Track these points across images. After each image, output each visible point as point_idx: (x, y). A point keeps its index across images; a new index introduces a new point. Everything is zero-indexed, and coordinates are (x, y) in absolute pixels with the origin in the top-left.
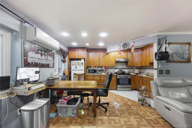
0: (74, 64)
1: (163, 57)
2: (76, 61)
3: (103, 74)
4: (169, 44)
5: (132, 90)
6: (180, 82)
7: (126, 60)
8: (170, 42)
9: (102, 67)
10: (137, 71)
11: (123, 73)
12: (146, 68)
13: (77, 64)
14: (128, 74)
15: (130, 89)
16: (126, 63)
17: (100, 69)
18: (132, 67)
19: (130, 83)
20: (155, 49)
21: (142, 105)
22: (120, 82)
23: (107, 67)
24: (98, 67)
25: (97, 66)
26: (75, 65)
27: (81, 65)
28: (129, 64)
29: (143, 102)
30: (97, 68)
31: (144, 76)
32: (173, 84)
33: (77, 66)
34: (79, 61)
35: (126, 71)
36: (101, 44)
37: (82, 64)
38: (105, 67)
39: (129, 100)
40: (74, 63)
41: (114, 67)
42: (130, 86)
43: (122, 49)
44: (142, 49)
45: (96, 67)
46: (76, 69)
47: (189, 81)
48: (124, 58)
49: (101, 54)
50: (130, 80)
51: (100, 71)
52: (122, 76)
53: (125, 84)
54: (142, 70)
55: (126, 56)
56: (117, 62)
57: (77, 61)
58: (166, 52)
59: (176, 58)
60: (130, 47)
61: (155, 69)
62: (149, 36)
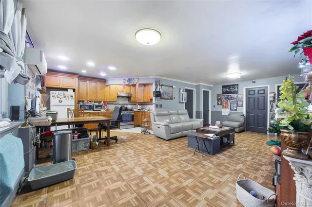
0: (55, 95)
1: (158, 94)
2: (60, 92)
3: (102, 110)
4: (162, 85)
5: (135, 127)
6: (166, 112)
7: (130, 95)
8: (162, 84)
9: (100, 102)
10: (139, 107)
11: (126, 109)
12: (147, 104)
13: (63, 96)
14: (131, 110)
15: (133, 126)
16: (129, 98)
17: (97, 104)
18: (134, 103)
19: (133, 120)
20: (153, 88)
21: (145, 134)
22: (124, 119)
23: (106, 103)
24: (95, 102)
25: (93, 100)
26: (58, 97)
27: (70, 98)
28: (132, 99)
29: (145, 132)
30: (93, 103)
31: (146, 111)
32: (162, 114)
33: (63, 100)
34: (65, 92)
35: (129, 107)
36: (103, 75)
37: (72, 97)
38: (104, 102)
39: (134, 133)
40: (57, 94)
41: (114, 103)
42: (133, 123)
43: (127, 83)
44: (145, 85)
45: (90, 101)
46: (61, 104)
47: (171, 112)
48: (127, 93)
49: (99, 84)
50: (133, 116)
51: (97, 106)
52: (126, 112)
53: (129, 121)
54: (144, 107)
55: (128, 91)
56: (118, 97)
57: (63, 92)
58: (160, 92)
59: (166, 96)
60: (135, 83)
61: (154, 104)
62: (150, 77)
